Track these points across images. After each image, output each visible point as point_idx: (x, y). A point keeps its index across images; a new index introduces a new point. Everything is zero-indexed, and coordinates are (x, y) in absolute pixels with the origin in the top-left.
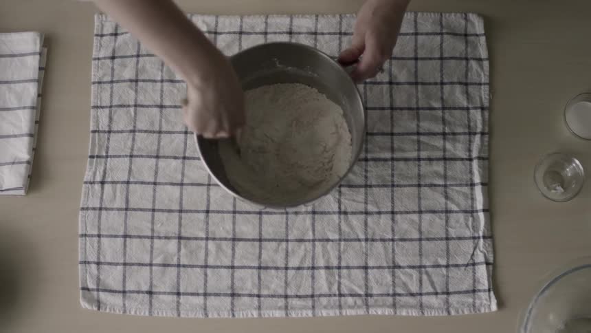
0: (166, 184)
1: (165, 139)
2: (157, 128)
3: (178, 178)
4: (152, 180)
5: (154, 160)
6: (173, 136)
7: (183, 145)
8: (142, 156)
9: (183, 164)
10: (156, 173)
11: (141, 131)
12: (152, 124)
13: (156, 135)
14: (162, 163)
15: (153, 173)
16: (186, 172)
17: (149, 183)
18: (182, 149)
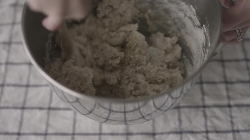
0: (30, 134)
1: (32, 92)
2: (24, 82)
3: (42, 128)
4: (16, 130)
5: (19, 111)
6: (40, 89)
7: (48, 97)
8: (8, 108)
9: (48, 114)
10: (21, 124)
11: (9, 85)
12: (21, 78)
13: (23, 89)
14: (27, 114)
15: (17, 124)
16: (51, 122)
17: (13, 134)
18: (47, 101)
